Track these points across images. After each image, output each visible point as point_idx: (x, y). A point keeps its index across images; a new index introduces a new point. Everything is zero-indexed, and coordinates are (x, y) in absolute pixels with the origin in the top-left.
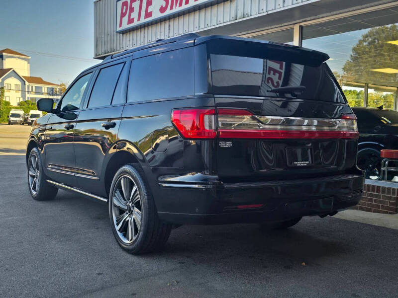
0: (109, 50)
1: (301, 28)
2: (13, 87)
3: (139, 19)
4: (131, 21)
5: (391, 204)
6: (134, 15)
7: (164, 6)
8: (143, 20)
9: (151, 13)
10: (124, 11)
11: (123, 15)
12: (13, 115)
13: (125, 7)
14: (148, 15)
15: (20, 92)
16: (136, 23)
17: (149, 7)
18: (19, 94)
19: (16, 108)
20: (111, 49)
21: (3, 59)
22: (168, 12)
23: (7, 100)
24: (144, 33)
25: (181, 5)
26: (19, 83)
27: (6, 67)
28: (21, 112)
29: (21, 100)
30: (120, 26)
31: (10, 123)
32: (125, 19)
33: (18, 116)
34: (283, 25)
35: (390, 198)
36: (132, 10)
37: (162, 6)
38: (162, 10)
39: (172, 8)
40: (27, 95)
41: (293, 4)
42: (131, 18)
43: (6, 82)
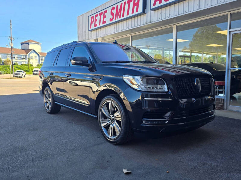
0: (85, 39)
1: (177, 27)
2: (34, 58)
3: (100, 25)
4: (96, 25)
5: (220, 105)
6: (97, 23)
7: (112, 18)
8: (102, 25)
9: (105, 21)
10: (92, 21)
11: (92, 23)
12: (35, 71)
13: (92, 19)
14: (104, 22)
15: (37, 60)
16: (98, 26)
17: (105, 19)
18: (37, 61)
19: (36, 67)
20: (86, 38)
21: (29, 45)
22: (114, 21)
23: (31, 64)
24: (102, 31)
25: (120, 17)
26: (37, 55)
27: (30, 48)
28: (39, 69)
29: (38, 64)
30: (91, 28)
31: (34, 74)
32: (93, 24)
33: (37, 71)
34: (168, 25)
35: (220, 103)
36: (96, 20)
37: (111, 18)
38: (111, 20)
39: (115, 19)
40: (41, 61)
41: (174, 16)
42: (96, 24)
43: (31, 55)
